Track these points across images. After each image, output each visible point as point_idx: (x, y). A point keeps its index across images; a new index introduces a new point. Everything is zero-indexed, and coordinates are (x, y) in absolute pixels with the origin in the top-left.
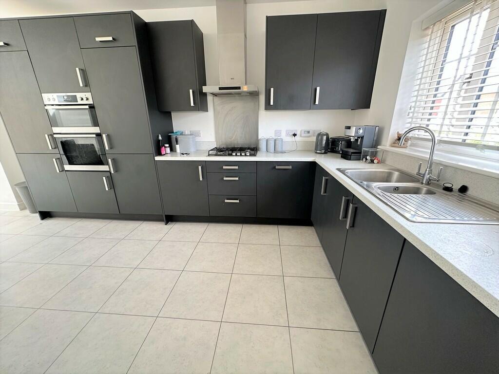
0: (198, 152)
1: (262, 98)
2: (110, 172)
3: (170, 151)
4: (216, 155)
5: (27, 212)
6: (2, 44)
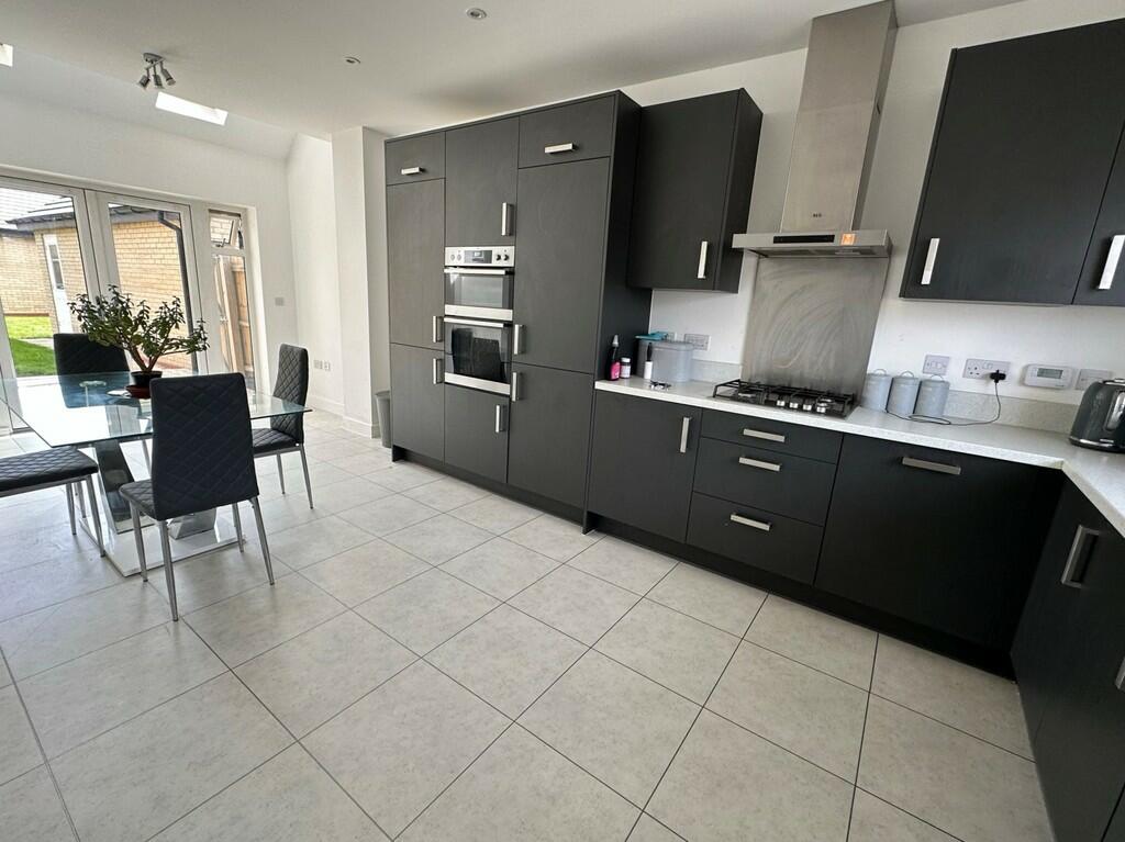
0: (692, 385)
1: (900, 265)
2: (510, 397)
3: (631, 374)
4: (734, 398)
5: (379, 442)
6: (416, 170)
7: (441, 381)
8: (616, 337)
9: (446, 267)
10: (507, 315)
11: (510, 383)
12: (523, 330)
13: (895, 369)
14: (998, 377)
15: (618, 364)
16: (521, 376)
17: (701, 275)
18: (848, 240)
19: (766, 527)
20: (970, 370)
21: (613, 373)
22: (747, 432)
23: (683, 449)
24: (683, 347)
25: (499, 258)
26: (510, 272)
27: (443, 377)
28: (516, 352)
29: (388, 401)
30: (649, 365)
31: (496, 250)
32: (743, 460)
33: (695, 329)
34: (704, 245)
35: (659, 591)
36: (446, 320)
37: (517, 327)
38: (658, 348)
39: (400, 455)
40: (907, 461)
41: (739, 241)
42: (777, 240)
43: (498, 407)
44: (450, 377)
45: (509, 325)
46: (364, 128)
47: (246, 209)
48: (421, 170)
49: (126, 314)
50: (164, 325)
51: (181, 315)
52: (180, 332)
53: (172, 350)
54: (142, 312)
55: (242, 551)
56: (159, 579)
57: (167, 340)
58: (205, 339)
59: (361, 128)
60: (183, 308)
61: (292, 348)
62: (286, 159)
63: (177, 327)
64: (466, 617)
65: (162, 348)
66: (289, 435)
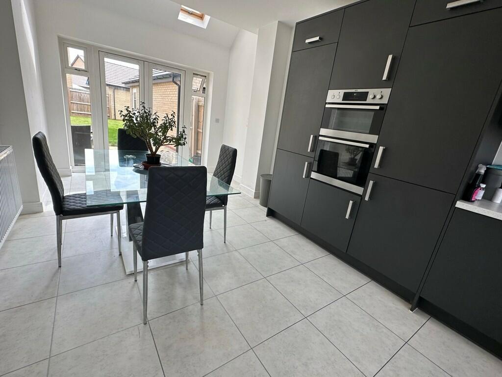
2: (362, 197)
5: (258, 202)
6: (317, 38)
7: (309, 176)
9: (326, 103)
10: (374, 139)
11: (365, 187)
12: (388, 151)
15: (479, 188)
16: (377, 185)
21: (472, 195)
25: (375, 97)
26: (383, 107)
27: (310, 174)
28: (376, 166)
31: (373, 92)
36: (320, 138)
37: (381, 149)
39: (271, 214)
43: (351, 202)
44: (314, 175)
45: (372, 146)
46: (279, 22)
47: (209, 73)
48: (320, 38)
49: (147, 119)
50: (165, 128)
51: (174, 122)
52: (172, 133)
53: (167, 143)
54: (155, 119)
55: (187, 269)
57: (165, 138)
58: (185, 138)
60: (176, 119)
61: (229, 148)
62: (231, 47)
63: (172, 130)
65: (162, 142)
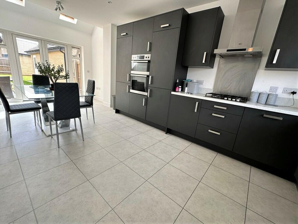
0: (198, 94)
1: (265, 60)
2: (147, 96)
3: (181, 90)
4: (212, 97)
5: (112, 108)
6: (125, 34)
7: (129, 92)
8: (178, 80)
9: (132, 60)
10: (148, 73)
11: (148, 92)
12: (152, 77)
13: (260, 91)
14: (294, 93)
15: (178, 87)
16: (151, 90)
17: (204, 62)
18: (250, 50)
19: (219, 134)
20: (285, 91)
21: (176, 90)
22: (215, 106)
23: (196, 111)
24: (196, 84)
25: (146, 58)
26: (149, 61)
27: (130, 90)
28: (150, 84)
29: (115, 97)
30: (186, 88)
31: (146, 55)
32: (213, 114)
33: (200, 79)
34: (205, 53)
35: (187, 150)
36: (131, 75)
37: (150, 77)
38: (189, 83)
39: (117, 111)
40: (265, 116)
41: (216, 51)
42: (228, 51)
43: (144, 99)
44: (131, 91)
45: (148, 76)
47: (81, 47)
49: (49, 68)
50: (59, 72)
51: (63, 69)
54: (53, 67)
55: (76, 132)
56: (55, 137)
57: (59, 75)
59: (111, 24)
61: (91, 80)
63: (62, 72)
64: (134, 153)
65: (58, 78)
66: (89, 103)
